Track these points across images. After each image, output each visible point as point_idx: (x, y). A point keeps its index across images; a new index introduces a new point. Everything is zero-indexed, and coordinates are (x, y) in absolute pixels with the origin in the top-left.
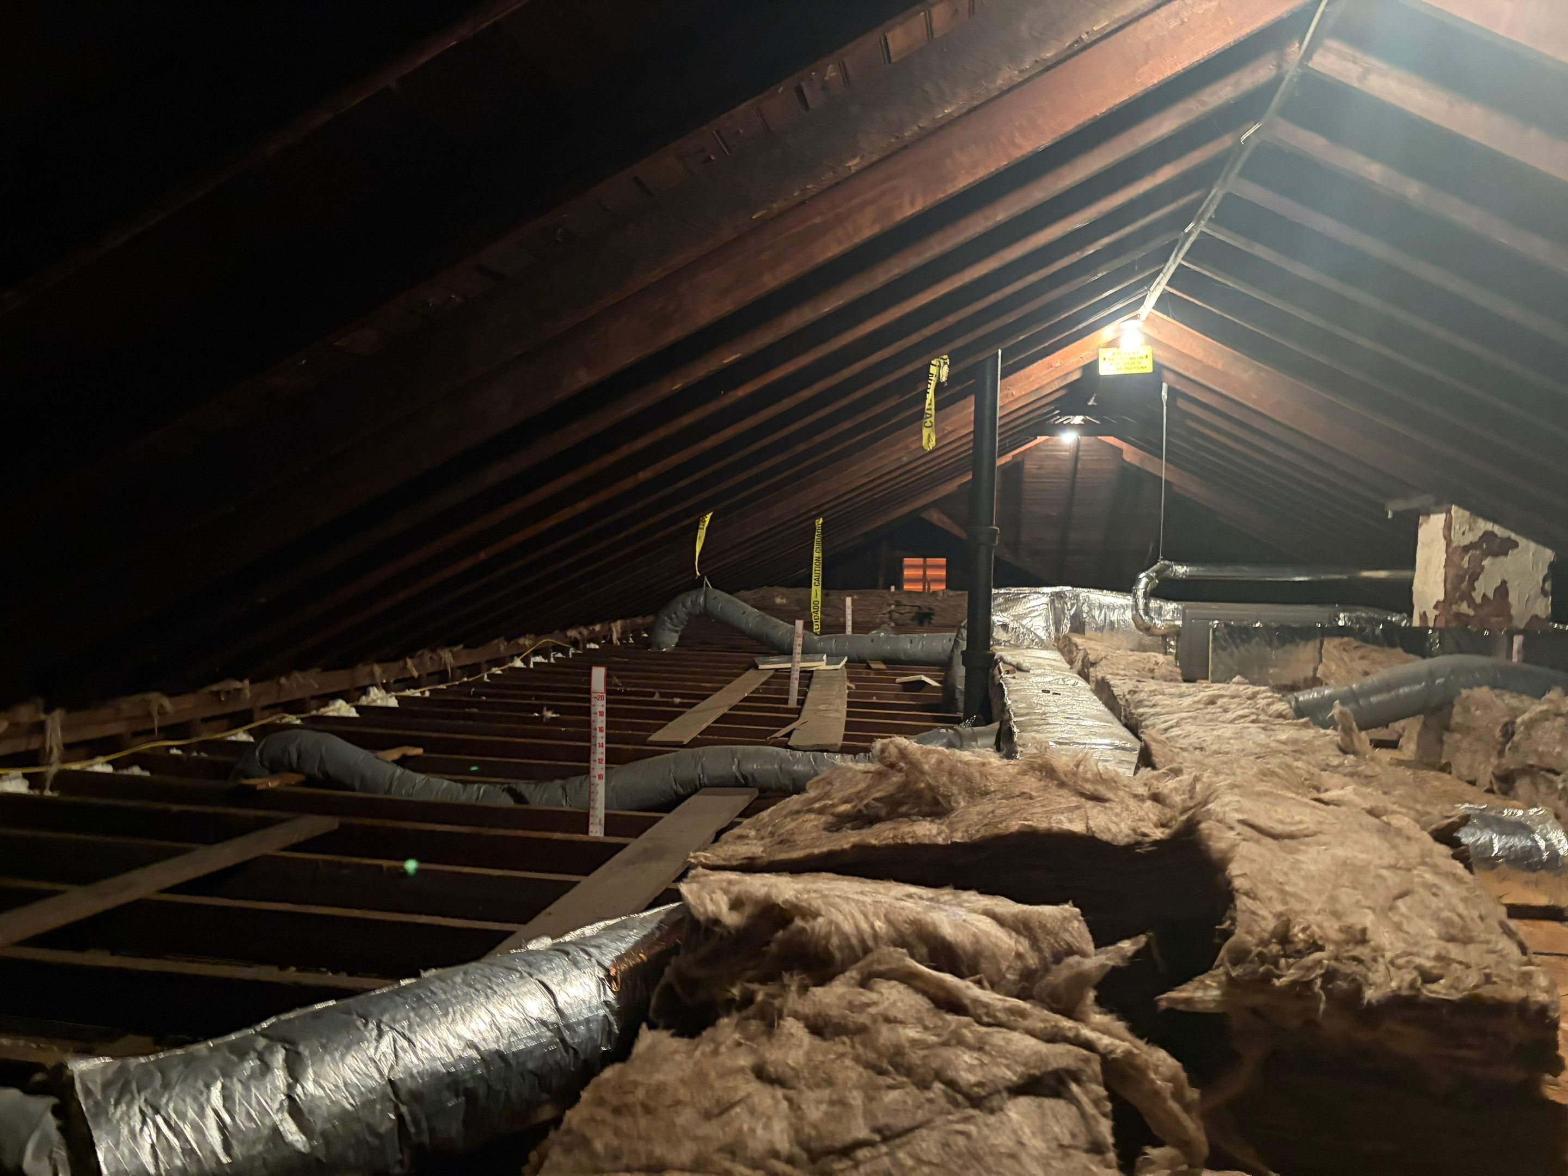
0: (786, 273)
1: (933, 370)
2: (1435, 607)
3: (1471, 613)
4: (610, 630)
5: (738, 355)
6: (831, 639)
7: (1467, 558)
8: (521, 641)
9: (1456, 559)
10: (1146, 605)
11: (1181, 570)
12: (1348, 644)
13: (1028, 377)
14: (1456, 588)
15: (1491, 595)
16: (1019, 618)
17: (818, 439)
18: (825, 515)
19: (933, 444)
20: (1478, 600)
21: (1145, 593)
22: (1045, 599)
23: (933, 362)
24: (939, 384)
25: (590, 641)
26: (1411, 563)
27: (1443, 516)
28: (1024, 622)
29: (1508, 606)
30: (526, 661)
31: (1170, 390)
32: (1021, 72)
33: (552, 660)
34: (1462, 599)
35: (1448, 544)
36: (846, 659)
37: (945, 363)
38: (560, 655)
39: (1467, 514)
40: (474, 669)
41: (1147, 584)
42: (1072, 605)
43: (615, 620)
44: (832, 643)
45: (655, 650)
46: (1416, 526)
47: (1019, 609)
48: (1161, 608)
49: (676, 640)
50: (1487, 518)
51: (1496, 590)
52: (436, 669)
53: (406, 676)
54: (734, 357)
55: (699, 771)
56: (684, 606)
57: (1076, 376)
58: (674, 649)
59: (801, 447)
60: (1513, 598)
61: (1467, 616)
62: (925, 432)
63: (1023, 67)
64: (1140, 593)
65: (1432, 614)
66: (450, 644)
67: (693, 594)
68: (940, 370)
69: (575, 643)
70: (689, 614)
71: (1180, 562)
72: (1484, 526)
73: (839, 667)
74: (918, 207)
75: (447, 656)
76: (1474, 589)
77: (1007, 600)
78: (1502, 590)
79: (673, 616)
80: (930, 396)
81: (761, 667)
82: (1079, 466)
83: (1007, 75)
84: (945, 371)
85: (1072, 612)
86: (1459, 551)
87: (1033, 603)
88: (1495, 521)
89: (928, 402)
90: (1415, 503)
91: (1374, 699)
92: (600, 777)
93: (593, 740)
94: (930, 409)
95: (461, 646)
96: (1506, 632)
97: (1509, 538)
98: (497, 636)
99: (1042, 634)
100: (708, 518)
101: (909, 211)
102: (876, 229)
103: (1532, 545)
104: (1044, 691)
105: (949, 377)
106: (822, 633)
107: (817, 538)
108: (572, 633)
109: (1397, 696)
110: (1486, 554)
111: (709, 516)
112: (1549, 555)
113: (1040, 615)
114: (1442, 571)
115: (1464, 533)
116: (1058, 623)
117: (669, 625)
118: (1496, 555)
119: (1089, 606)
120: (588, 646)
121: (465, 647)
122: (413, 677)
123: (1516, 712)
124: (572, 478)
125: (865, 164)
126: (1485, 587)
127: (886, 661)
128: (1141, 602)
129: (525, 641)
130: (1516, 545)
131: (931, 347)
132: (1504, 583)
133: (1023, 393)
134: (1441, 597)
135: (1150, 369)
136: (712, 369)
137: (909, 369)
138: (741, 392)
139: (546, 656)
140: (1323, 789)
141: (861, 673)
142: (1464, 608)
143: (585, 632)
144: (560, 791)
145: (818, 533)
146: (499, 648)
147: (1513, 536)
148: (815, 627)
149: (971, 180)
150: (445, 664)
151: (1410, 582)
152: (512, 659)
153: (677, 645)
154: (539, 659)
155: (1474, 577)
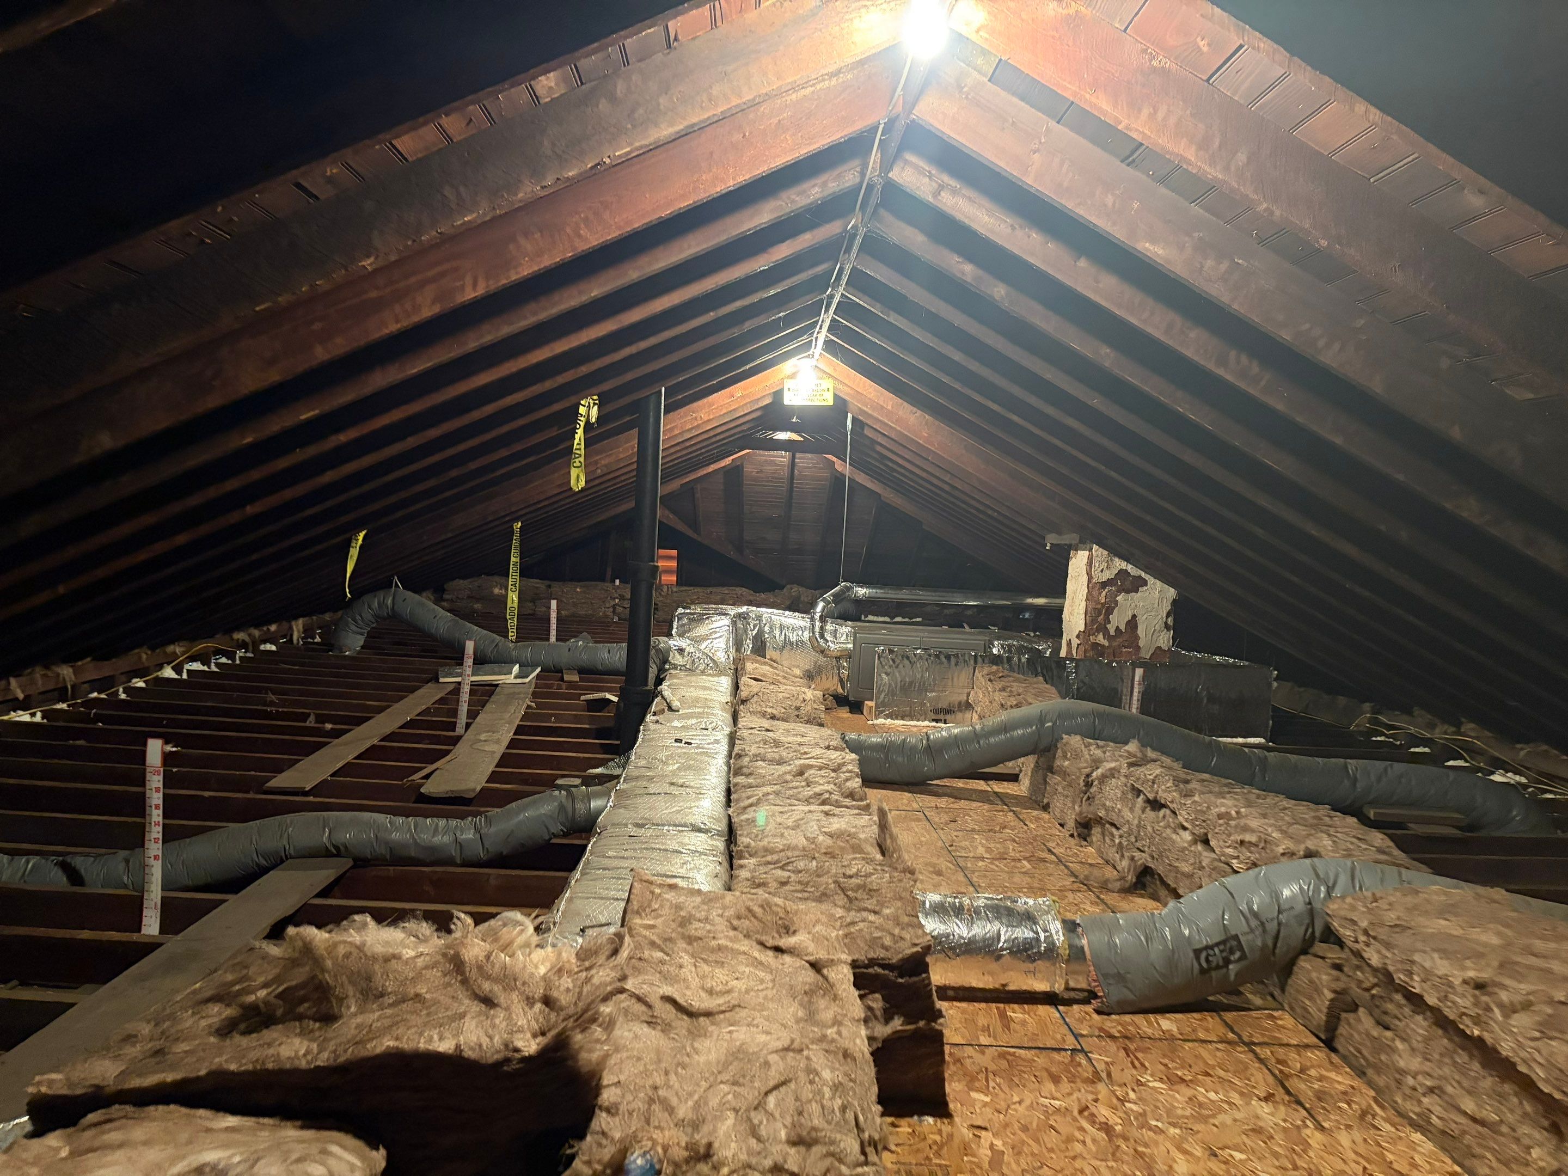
0: (340, 346)
1: (582, 410)
2: (1078, 637)
3: (1106, 643)
4: (291, 628)
5: (317, 412)
6: (529, 646)
7: (1104, 593)
8: (170, 649)
9: (1095, 593)
10: (822, 628)
11: (861, 591)
12: (994, 673)
13: (711, 405)
14: (1094, 621)
15: (1123, 628)
16: (697, 641)
17: (473, 466)
18: (523, 519)
19: (582, 484)
20: (1112, 632)
21: (821, 617)
22: (726, 621)
23: (583, 402)
24: (588, 425)
25: (265, 642)
26: (1063, 593)
27: (1087, 553)
28: (703, 646)
29: (1137, 638)
30: (178, 669)
31: (854, 419)
32: (543, 188)
33: (214, 668)
34: (1098, 631)
35: (1090, 578)
36: (539, 669)
37: (595, 404)
38: (224, 660)
39: (1106, 553)
40: (105, 684)
41: (824, 608)
42: (755, 626)
43: (296, 618)
44: (528, 650)
45: (337, 653)
46: (1068, 559)
47: (701, 630)
48: (836, 630)
49: (362, 643)
50: (1122, 557)
51: (1128, 623)
52: (51, 686)
53: (10, 697)
54: (311, 414)
55: (285, 843)
56: (370, 607)
57: (768, 401)
58: (359, 652)
59: (454, 473)
60: (1141, 631)
61: (1103, 646)
62: (574, 472)
63: (544, 184)
64: (817, 616)
65: (1075, 642)
66: (69, 659)
67: (381, 594)
68: (589, 410)
69: (243, 645)
70: (377, 617)
71: (862, 583)
72: (1120, 564)
73: (527, 680)
74: (480, 291)
75: (66, 672)
76: (1109, 622)
77: (691, 620)
78: (1133, 623)
79: (358, 617)
80: (580, 433)
81: (441, 680)
82: (796, 472)
83: (528, 190)
84: (594, 412)
85: (754, 633)
86: (1098, 586)
87: (715, 625)
88: (1128, 561)
89: (576, 441)
90: (1066, 539)
91: (992, 740)
92: (156, 857)
93: (147, 817)
94: (580, 449)
95: (89, 659)
96: (1131, 664)
97: (1140, 577)
98: (139, 646)
99: (721, 657)
100: (361, 536)
101: (470, 294)
102: (437, 309)
103: (1158, 583)
104: (677, 741)
105: (598, 418)
106: (517, 642)
107: (515, 543)
108: (240, 636)
109: (1012, 737)
110: (1119, 591)
111: (362, 535)
112: (1172, 593)
113: (721, 637)
114: (1084, 604)
115: (1102, 571)
116: (738, 645)
117: (353, 628)
118: (1128, 592)
119: (771, 628)
120: (262, 647)
121: (92, 660)
122: (17, 699)
123: (1096, 763)
124: (148, 519)
125: (381, 263)
126: (1118, 620)
127: (582, 671)
128: (818, 624)
129: (178, 649)
130: (1145, 583)
131: (580, 388)
132: (1134, 616)
133: (711, 417)
134: (1082, 628)
135: (830, 402)
136: (287, 424)
137: (557, 407)
138: (343, 438)
139: (206, 662)
140: (792, 929)
141: (550, 686)
142: (1100, 639)
143: (256, 633)
144: (122, 866)
145: (516, 536)
146: (140, 658)
147: (1143, 575)
148: (510, 634)
149: (536, 268)
150: (64, 679)
151: (1060, 610)
152: (160, 667)
153: (362, 647)
154: (197, 666)
155: (1109, 611)
